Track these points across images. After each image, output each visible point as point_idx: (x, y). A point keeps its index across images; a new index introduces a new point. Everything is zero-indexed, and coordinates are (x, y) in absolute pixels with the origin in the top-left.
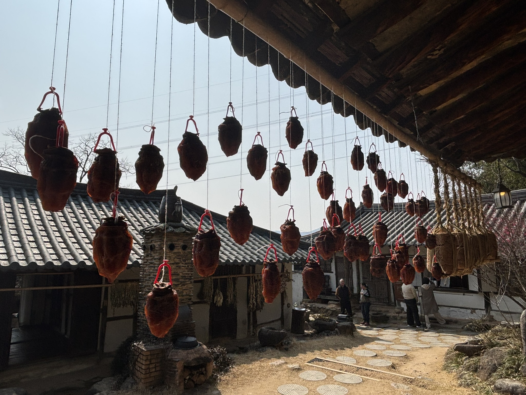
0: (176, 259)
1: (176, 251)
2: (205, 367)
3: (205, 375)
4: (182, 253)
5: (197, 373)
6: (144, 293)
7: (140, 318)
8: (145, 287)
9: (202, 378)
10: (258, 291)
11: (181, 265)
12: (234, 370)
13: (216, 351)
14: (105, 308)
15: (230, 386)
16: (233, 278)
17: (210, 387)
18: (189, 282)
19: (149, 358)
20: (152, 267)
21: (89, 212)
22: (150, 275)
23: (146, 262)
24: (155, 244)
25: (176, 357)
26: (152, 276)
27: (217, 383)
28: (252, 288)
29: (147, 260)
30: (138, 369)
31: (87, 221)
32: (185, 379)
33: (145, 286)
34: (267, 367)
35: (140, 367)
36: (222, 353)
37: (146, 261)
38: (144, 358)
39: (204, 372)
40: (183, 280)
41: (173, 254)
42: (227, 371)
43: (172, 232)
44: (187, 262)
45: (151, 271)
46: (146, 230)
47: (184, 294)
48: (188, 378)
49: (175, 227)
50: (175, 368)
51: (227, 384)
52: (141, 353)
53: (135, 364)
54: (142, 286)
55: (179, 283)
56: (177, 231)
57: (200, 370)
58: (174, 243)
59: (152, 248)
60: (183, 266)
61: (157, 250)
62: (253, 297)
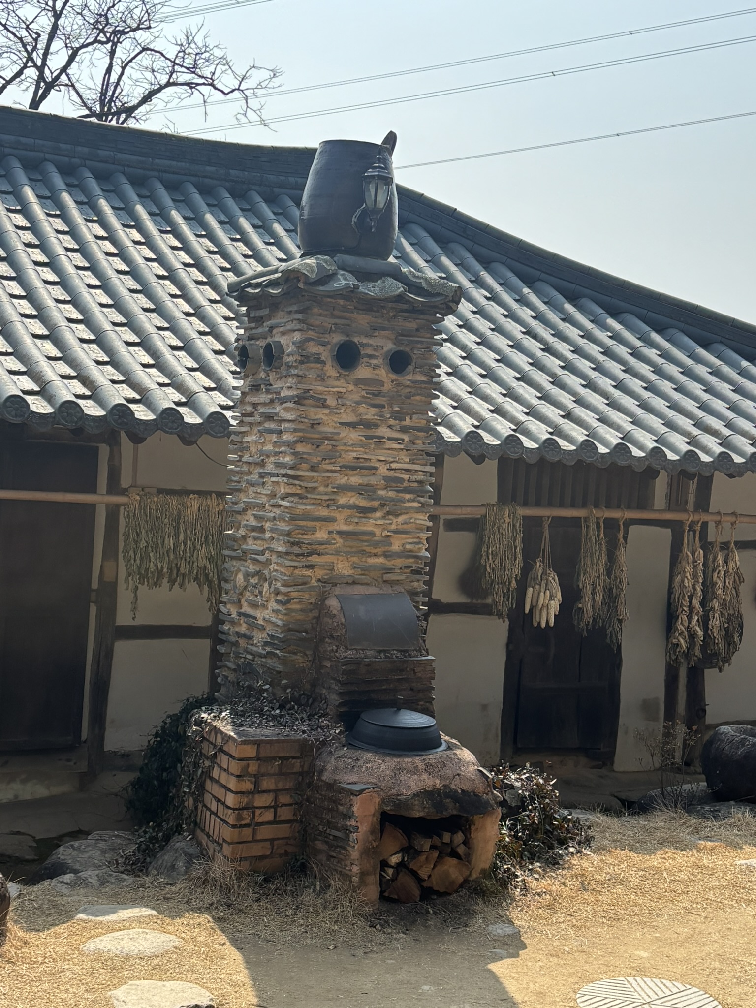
0: (363, 408)
1: (363, 372)
2: (467, 832)
3: (465, 859)
4: (388, 387)
5: (433, 847)
6: (242, 532)
7: (226, 627)
8: (245, 510)
9: (452, 869)
10: (714, 584)
11: (383, 431)
12: (586, 864)
13: (518, 784)
14: (110, 589)
15: (560, 916)
16: (607, 521)
17: (480, 906)
18: (416, 505)
19: (253, 768)
20: (271, 431)
21: (50, 226)
22: (262, 464)
23: (251, 415)
24: (283, 340)
25: (354, 778)
26: (270, 468)
27: (513, 899)
28: (689, 569)
29: (255, 405)
30: (214, 806)
31: (42, 258)
32: (384, 864)
33: (248, 507)
34: (725, 873)
35: (219, 801)
36: (538, 793)
37: (249, 409)
38: (235, 767)
39: (461, 850)
40: (391, 494)
41: (351, 387)
42: (554, 863)
43: (350, 293)
44: (408, 422)
45: (269, 447)
46: (250, 285)
47: (396, 547)
48: (395, 860)
49: (365, 276)
50: (348, 816)
51: (550, 906)
52: (225, 748)
53: (201, 788)
54: (236, 508)
55: (376, 504)
56: (371, 289)
57: (447, 837)
58: (356, 340)
59: (272, 356)
60: (390, 439)
61: (290, 367)
62: (691, 608)
